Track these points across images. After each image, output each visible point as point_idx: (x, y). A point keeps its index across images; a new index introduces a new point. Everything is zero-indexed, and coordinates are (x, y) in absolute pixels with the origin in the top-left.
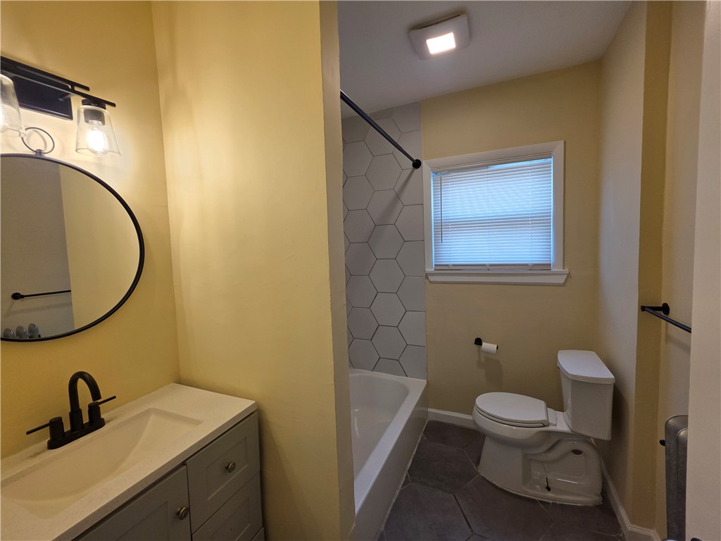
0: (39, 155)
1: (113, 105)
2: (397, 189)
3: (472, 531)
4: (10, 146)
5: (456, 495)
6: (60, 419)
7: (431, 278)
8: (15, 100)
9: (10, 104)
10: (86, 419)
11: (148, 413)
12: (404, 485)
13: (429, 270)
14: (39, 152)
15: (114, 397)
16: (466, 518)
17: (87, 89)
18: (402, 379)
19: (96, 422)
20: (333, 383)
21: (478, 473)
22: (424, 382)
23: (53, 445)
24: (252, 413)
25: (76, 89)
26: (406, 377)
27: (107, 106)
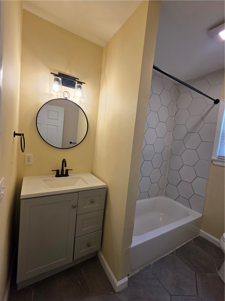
0: (66, 99)
1: (85, 83)
2: (203, 115)
3: (198, 294)
4: (61, 97)
5: (197, 274)
6: (59, 170)
7: (214, 163)
8: (61, 84)
9: (60, 85)
10: (64, 173)
11: (79, 177)
12: (170, 254)
13: (214, 158)
14: (66, 98)
15: (72, 170)
16: (197, 287)
17: (78, 79)
18: (189, 209)
19: (67, 175)
20: (128, 184)
21: (217, 273)
22: (200, 215)
23: (56, 176)
24: (105, 188)
25: (76, 80)
26: (191, 209)
27: (83, 84)
